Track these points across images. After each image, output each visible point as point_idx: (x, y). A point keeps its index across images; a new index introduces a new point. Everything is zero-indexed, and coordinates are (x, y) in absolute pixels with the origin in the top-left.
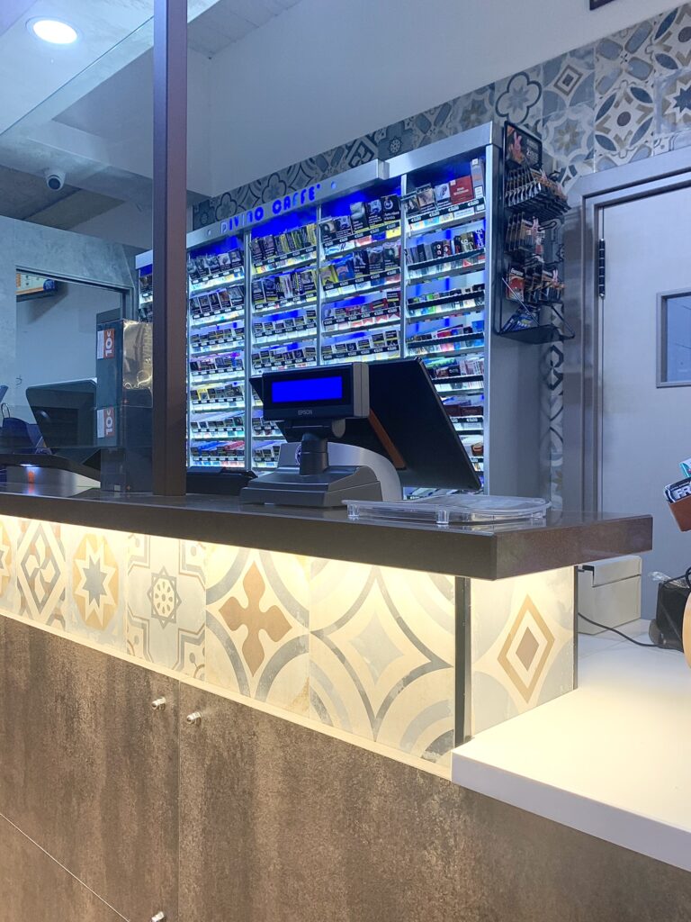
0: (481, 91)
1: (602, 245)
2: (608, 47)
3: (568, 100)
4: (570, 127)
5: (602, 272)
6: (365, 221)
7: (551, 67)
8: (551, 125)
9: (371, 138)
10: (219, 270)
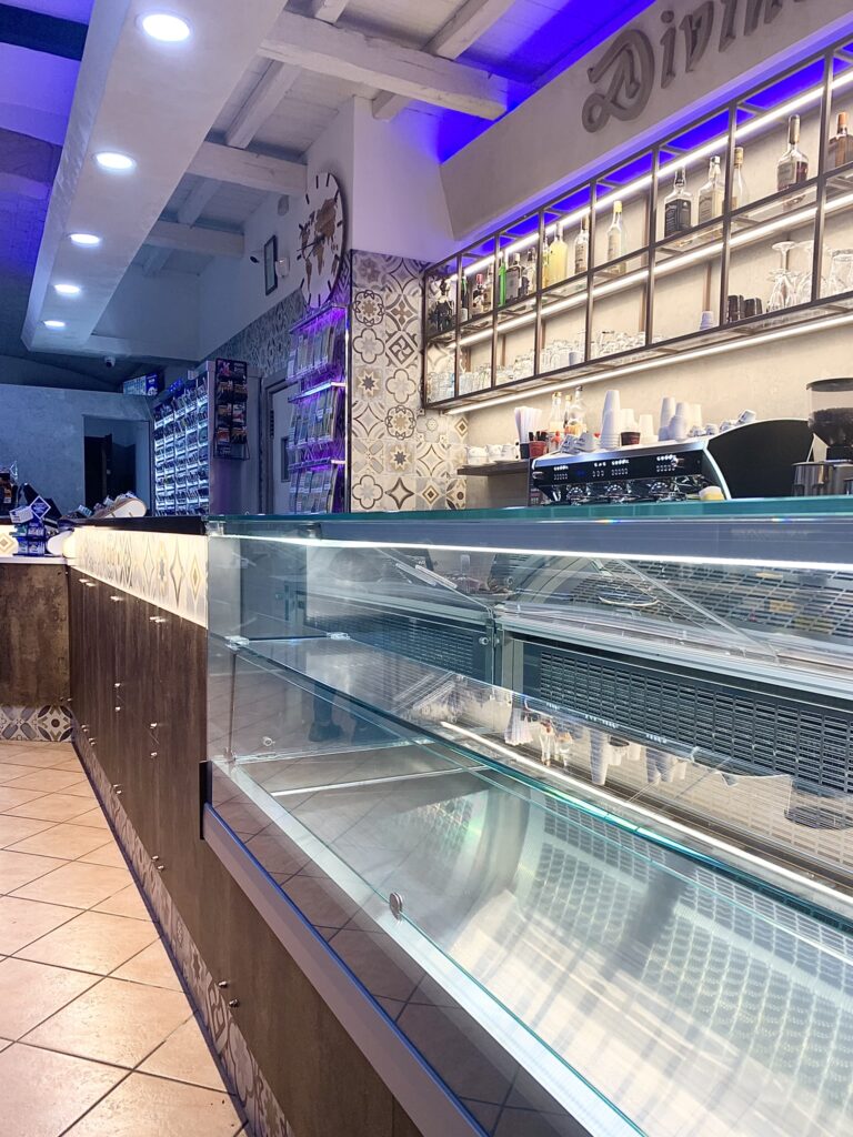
1: (272, 412)
2: (269, 316)
5: (273, 426)
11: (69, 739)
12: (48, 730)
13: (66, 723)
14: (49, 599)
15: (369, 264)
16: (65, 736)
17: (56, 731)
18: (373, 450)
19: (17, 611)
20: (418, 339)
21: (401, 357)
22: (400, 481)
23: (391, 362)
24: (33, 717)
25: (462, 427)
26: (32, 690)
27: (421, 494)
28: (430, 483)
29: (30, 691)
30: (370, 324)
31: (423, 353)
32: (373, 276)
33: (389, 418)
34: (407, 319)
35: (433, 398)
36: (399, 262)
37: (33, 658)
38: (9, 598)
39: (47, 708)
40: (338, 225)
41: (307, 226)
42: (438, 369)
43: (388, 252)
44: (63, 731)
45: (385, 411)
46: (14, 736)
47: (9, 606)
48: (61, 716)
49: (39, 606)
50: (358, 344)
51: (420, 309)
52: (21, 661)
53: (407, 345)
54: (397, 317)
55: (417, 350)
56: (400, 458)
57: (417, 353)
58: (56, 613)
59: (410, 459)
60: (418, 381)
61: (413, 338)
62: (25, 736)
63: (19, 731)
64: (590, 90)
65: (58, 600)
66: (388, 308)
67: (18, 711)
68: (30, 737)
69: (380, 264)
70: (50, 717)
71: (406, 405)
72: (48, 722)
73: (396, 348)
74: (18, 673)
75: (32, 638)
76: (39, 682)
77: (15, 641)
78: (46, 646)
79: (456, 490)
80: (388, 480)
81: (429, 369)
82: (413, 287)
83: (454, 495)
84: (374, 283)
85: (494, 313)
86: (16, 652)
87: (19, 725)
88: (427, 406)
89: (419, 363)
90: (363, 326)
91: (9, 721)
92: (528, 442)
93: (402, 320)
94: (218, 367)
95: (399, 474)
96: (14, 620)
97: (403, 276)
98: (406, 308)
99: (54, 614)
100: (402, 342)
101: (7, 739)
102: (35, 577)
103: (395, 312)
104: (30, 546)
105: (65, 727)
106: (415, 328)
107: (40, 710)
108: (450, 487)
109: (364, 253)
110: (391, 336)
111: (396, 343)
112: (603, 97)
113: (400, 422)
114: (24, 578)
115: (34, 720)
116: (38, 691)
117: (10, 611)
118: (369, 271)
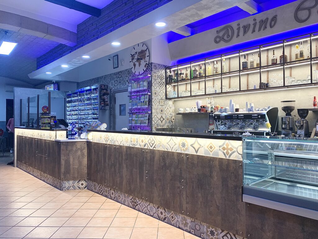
0: (105, 75)
1: (115, 98)
2: (115, 74)
3: (112, 79)
4: (112, 83)
5: (115, 101)
6: (89, 93)
7: (111, 74)
8: (111, 82)
9: (96, 78)
10: (76, 97)
11: (86, 188)
12: (80, 187)
13: (85, 184)
14: (81, 151)
15: (155, 66)
16: (85, 188)
17: (82, 186)
18: (156, 109)
19: (72, 154)
20: (165, 83)
21: (162, 87)
22: (162, 116)
23: (160, 88)
24: (76, 183)
25: (173, 103)
26: (76, 175)
27: (166, 119)
28: (168, 116)
29: (75, 176)
30: (155, 80)
31: (166, 86)
32: (156, 69)
33: (159, 101)
34: (163, 79)
35: (168, 97)
36: (161, 65)
37: (77, 167)
38: (70, 151)
39: (80, 180)
40: (147, 56)
41: (134, 55)
42: (169, 90)
43: (159, 63)
44: (85, 186)
45: (159, 100)
46: (70, 189)
47: (70, 153)
48: (84, 182)
49: (79, 153)
50: (153, 85)
51: (165, 76)
52: (73, 168)
53: (163, 84)
54: (161, 78)
55: (165, 85)
56: (162, 111)
57: (164, 86)
58: (84, 154)
59: (164, 111)
60: (165, 93)
61: (164, 83)
62: (73, 189)
63: (71, 188)
64: (216, 35)
65: (84, 151)
66: (159, 76)
67: (71, 182)
68: (75, 189)
69: (157, 66)
70: (81, 183)
71: (163, 98)
72: (80, 184)
73: (160, 85)
74: (72, 171)
75: (76, 161)
76: (78, 173)
77: (71, 162)
78: (80, 163)
79: (173, 118)
80: (159, 116)
81: (167, 90)
82: (164, 71)
83: (172, 119)
84: (156, 70)
85: (191, 79)
86: (72, 166)
87: (71, 186)
88: (167, 98)
89: (165, 88)
90: (154, 80)
91: (68, 185)
92: (200, 108)
93: (162, 79)
94: (101, 86)
95: (162, 115)
96: (71, 157)
97: (161, 69)
98: (162, 76)
99: (83, 155)
100: (162, 84)
101: (68, 190)
102: (78, 145)
103: (160, 77)
104: (72, 136)
105: (85, 185)
106: (164, 80)
107: (78, 181)
108: (172, 117)
109: (154, 63)
110: (160, 82)
111: (161, 84)
112: (220, 37)
113: (162, 102)
114: (74, 145)
115: (76, 184)
116: (78, 176)
117: (70, 154)
118: (155, 67)
